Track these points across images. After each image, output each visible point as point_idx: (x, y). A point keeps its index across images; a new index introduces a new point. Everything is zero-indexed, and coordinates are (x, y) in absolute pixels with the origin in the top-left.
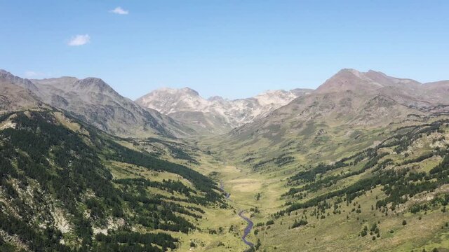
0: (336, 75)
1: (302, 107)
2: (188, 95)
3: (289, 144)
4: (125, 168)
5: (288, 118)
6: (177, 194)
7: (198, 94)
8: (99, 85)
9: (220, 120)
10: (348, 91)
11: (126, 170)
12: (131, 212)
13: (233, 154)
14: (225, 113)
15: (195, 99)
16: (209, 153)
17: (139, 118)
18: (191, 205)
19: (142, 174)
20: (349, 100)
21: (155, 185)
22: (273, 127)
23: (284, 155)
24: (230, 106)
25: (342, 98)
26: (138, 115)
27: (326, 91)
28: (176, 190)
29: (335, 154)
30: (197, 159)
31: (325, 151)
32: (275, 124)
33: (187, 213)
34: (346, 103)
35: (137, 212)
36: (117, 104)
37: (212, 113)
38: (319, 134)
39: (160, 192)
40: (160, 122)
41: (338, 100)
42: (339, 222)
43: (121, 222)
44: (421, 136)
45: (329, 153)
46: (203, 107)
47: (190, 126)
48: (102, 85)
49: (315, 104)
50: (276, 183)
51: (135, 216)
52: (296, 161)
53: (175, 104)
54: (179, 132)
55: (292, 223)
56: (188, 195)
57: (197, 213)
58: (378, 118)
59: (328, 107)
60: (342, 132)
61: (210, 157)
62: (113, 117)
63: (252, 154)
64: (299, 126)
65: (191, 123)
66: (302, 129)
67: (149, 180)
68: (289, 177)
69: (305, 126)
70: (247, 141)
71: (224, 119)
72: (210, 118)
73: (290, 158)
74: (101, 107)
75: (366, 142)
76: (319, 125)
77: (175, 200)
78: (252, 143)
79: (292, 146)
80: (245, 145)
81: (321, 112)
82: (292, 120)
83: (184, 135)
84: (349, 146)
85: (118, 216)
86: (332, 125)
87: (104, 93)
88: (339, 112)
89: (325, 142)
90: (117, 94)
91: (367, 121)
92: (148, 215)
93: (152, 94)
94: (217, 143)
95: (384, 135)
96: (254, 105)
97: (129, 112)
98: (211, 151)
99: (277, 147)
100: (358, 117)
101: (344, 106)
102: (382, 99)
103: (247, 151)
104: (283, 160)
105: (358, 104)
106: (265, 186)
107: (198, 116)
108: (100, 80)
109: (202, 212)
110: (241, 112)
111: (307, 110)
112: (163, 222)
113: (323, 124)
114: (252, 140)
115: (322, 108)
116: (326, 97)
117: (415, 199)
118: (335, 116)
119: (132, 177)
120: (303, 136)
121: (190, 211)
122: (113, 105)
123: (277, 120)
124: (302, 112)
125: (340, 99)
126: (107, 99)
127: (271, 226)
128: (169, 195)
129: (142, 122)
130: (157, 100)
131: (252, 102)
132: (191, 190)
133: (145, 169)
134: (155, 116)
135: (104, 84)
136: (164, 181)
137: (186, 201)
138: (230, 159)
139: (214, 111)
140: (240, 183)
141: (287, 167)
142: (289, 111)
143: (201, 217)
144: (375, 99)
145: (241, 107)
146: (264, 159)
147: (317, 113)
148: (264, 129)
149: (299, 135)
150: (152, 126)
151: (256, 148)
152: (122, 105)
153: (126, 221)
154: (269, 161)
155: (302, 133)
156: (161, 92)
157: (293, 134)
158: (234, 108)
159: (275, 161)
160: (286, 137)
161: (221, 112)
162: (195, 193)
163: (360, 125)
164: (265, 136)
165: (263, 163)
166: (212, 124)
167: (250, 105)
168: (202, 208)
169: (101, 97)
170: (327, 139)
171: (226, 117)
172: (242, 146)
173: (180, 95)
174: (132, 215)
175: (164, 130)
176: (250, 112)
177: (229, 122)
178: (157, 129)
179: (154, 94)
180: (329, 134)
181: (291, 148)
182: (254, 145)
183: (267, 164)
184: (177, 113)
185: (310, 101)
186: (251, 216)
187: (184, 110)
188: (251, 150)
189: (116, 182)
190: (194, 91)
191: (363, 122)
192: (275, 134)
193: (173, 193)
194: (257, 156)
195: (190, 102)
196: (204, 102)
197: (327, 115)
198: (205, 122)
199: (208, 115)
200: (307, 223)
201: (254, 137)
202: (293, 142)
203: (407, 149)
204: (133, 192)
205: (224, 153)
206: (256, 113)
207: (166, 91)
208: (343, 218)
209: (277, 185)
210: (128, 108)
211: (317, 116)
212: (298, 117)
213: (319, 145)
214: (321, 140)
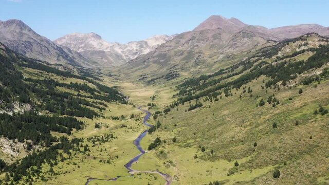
0: (208, 19)
1: (183, 41)
2: (93, 38)
3: (174, 67)
4: (36, 73)
5: (173, 49)
6: (82, 92)
7: (101, 38)
8: (19, 25)
9: (118, 57)
10: (218, 28)
11: (37, 74)
12: (39, 101)
13: (130, 76)
14: (122, 52)
15: (99, 41)
16: (110, 76)
17: (53, 52)
18: (95, 101)
19: (52, 78)
20: (220, 34)
21: (63, 85)
22: (161, 56)
23: (171, 73)
24: (126, 47)
25: (214, 33)
26: (52, 49)
27: (201, 29)
28: (82, 90)
29: (213, 69)
30: (101, 78)
31: (204, 68)
32: (162, 53)
33: (91, 105)
34: (217, 36)
35: (44, 101)
36: (35, 40)
37: (112, 52)
38: (197, 58)
39: (68, 91)
40: (71, 55)
41: (211, 35)
42: (232, 101)
43: (28, 107)
44: (288, 44)
45: (207, 69)
46: (105, 47)
47: (95, 61)
48: (21, 25)
49: (193, 38)
50: (167, 90)
51: (42, 103)
52: (182, 76)
53: (83, 45)
54: (86, 64)
55: (188, 108)
56: (93, 94)
57: (101, 106)
58: (243, 46)
59: (203, 40)
60: (215, 57)
61: (111, 78)
62: (31, 50)
63: (145, 75)
64: (182, 54)
65: (96, 58)
66: (183, 56)
67: (57, 81)
68: (177, 85)
69: (186, 54)
70: (140, 67)
71: (121, 56)
72: (111, 55)
73: (176, 74)
74: (22, 42)
75: (237, 59)
76: (197, 53)
77: (82, 96)
78: (144, 68)
79: (177, 68)
80: (139, 69)
81: (197, 44)
82: (176, 50)
83: (90, 66)
84: (223, 63)
85: (24, 102)
86: (207, 53)
87: (24, 32)
88: (212, 44)
89: (203, 63)
90: (35, 33)
91: (234, 49)
92: (55, 104)
93: (64, 38)
94: (117, 69)
95: (251, 53)
96: (144, 46)
97: (45, 47)
98: (112, 74)
99: (165, 69)
100: (227, 46)
101: (215, 39)
102: (245, 33)
103: (141, 73)
104: (170, 76)
105: (226, 37)
106: (157, 92)
107: (102, 54)
108: (20, 21)
109: (106, 106)
110: (135, 51)
111: (187, 42)
112: (69, 109)
113: (200, 52)
114: (144, 66)
115: (198, 41)
116: (201, 33)
117: (305, 75)
118: (209, 47)
119: (42, 79)
120: (184, 61)
121: (95, 104)
122: (32, 41)
123: (164, 50)
124: (184, 44)
125: (212, 34)
126: (27, 36)
127: (168, 113)
128: (76, 93)
129: (56, 55)
130: (69, 42)
131: (143, 44)
132: (96, 91)
133: (55, 75)
134: (66, 51)
135: (24, 25)
136: (71, 83)
137: (91, 98)
138: (126, 79)
139: (113, 50)
140: (137, 91)
141: (174, 80)
142: (173, 44)
143: (105, 109)
144: (240, 32)
145: (134, 47)
146: (155, 77)
147: (195, 45)
148: (153, 57)
149: (181, 60)
150: (63, 57)
151: (147, 71)
152: (39, 41)
153: (33, 107)
154: (159, 78)
155: (184, 59)
156: (71, 36)
157: (177, 60)
158: (129, 48)
159: (164, 77)
160: (172, 62)
161: (119, 51)
162: (99, 93)
163: (228, 51)
164: (155, 62)
165: (155, 79)
166: (112, 59)
167: (141, 46)
168: (106, 103)
169: (22, 34)
170: (204, 61)
171: (123, 55)
172: (137, 70)
173: (87, 38)
174: (39, 103)
175: (74, 62)
176: (142, 52)
177: (125, 58)
178: (68, 60)
179: (66, 38)
180: (206, 58)
181: (176, 69)
182: (146, 69)
183: (158, 80)
184: (85, 52)
185: (189, 37)
186: (149, 109)
187: (89, 49)
188: (144, 72)
189: (26, 80)
190: (98, 35)
191: (232, 50)
192: (163, 61)
193: (79, 92)
194: (149, 76)
195: (95, 44)
196: (105, 44)
197: (202, 46)
198: (107, 58)
199: (109, 53)
200: (202, 105)
201: (146, 63)
202: (178, 65)
203: (277, 54)
204: (42, 88)
205: (123, 76)
206: (146, 51)
207: (75, 35)
208: (236, 98)
209: (168, 91)
210: (44, 43)
211: (195, 46)
212: (180, 48)
213: (199, 65)
214: (200, 62)
